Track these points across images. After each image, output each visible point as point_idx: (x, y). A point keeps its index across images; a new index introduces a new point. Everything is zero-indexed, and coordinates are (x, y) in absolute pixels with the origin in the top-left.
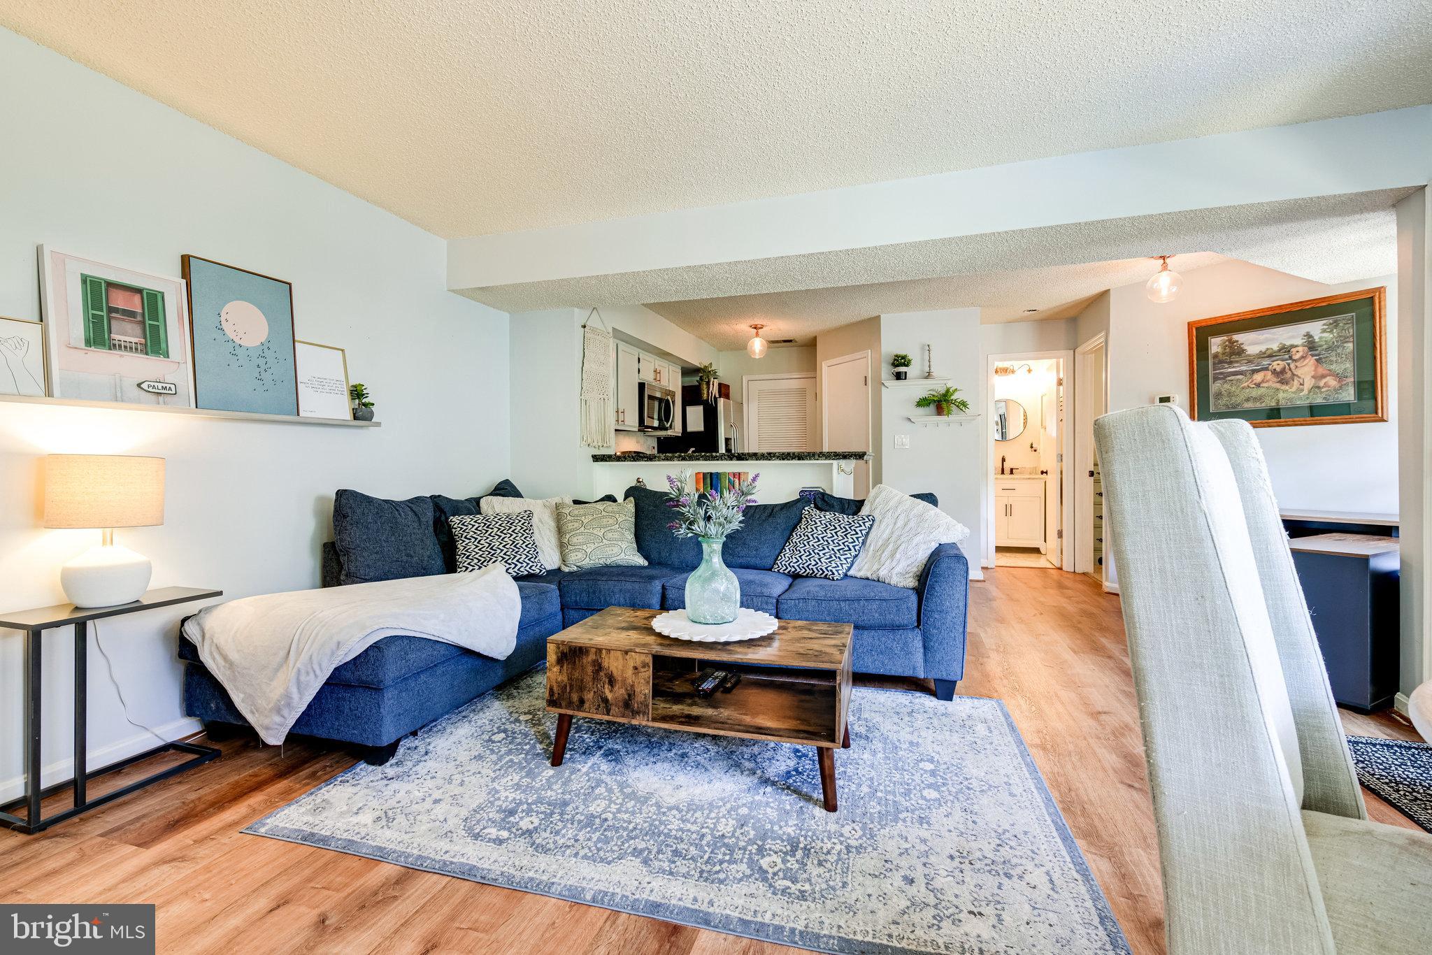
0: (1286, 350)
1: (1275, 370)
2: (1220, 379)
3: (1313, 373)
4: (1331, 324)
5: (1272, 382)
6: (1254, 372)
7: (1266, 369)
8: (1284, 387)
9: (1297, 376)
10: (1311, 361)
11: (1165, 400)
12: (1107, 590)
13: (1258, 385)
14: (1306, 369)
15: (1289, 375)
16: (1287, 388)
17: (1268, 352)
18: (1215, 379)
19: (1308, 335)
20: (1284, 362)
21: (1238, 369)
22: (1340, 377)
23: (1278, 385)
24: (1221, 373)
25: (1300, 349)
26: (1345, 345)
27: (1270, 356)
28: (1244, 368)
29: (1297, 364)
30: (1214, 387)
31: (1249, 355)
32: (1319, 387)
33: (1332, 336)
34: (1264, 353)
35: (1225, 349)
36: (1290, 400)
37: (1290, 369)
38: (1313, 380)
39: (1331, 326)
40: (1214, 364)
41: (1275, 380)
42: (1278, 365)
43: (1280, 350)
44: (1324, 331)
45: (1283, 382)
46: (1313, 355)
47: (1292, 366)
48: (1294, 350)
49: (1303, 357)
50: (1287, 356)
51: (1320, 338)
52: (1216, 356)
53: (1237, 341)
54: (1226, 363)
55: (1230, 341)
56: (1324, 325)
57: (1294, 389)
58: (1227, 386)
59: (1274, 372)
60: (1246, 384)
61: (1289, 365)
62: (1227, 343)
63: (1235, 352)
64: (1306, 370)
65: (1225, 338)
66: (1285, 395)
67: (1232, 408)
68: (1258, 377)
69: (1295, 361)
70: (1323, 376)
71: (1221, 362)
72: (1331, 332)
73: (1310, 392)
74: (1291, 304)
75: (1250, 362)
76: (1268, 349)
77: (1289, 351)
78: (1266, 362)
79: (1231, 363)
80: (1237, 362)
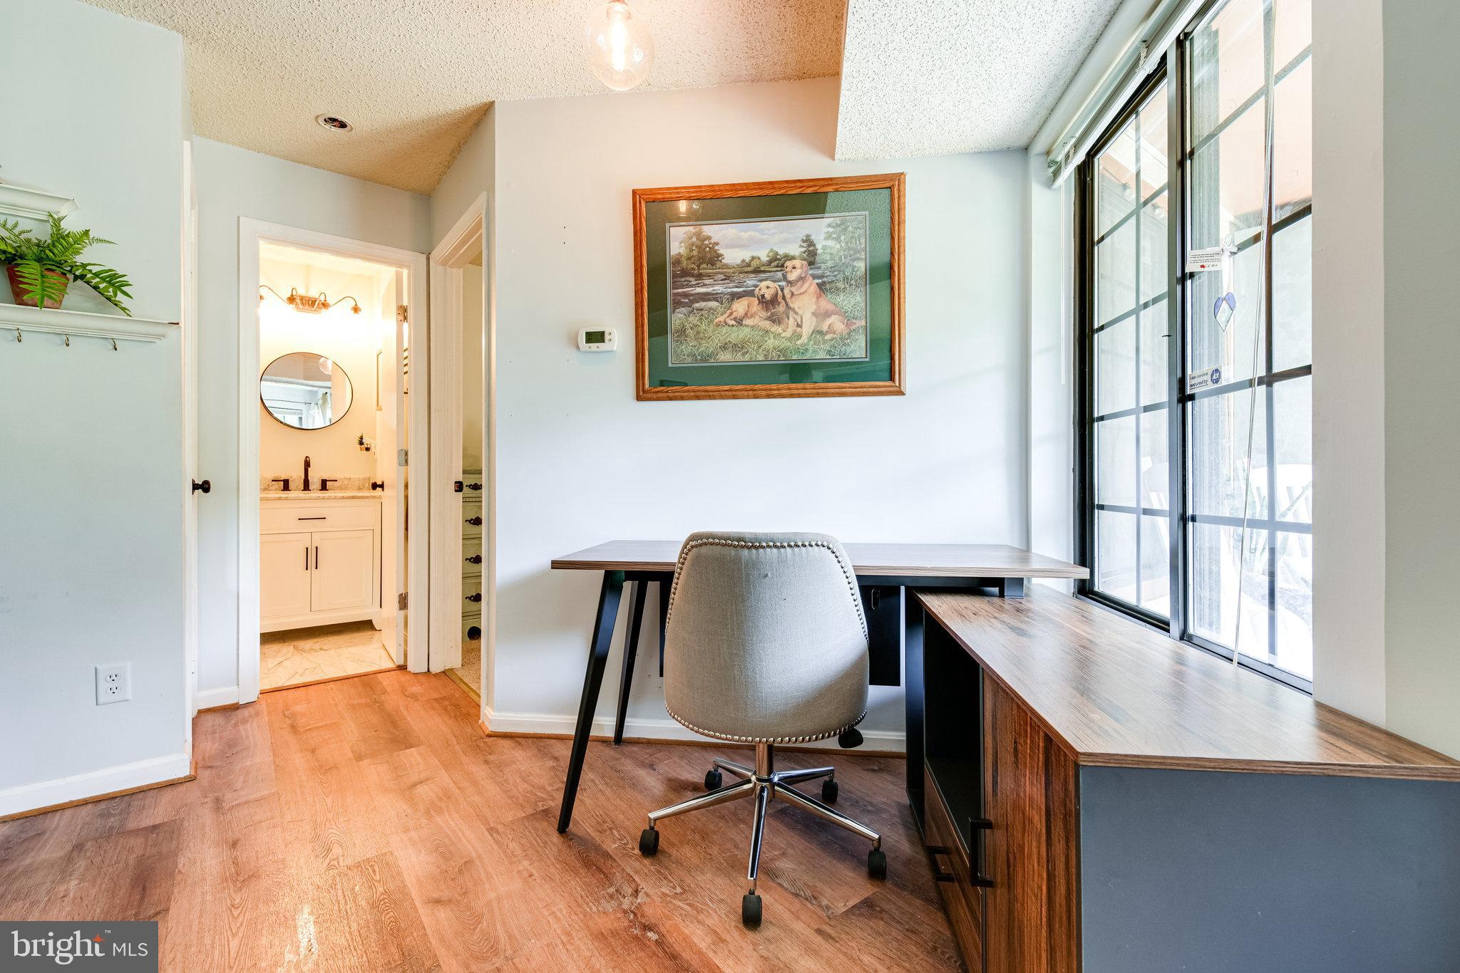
0: (778, 263)
1: (763, 296)
2: (685, 305)
3: (814, 307)
4: (838, 226)
5: (759, 319)
6: (735, 296)
7: (750, 294)
8: (776, 329)
9: (793, 310)
10: (811, 286)
11: (595, 337)
12: (491, 728)
13: (739, 322)
14: (806, 298)
15: (781, 308)
16: (780, 330)
17: (755, 264)
18: (677, 304)
19: (809, 242)
20: (776, 285)
21: (709, 290)
22: (848, 318)
23: (767, 324)
24: (686, 295)
25: (797, 263)
26: (855, 264)
27: (757, 271)
28: (719, 289)
29: (793, 289)
30: (677, 318)
31: (727, 266)
32: (821, 333)
33: (838, 246)
34: (749, 265)
35: (691, 250)
36: (783, 351)
37: (784, 298)
38: (814, 319)
39: (839, 229)
40: (674, 276)
41: (764, 314)
42: (767, 288)
43: (770, 262)
44: (829, 237)
45: (775, 320)
46: (814, 277)
47: (787, 291)
48: (789, 264)
49: (801, 279)
50: (780, 275)
51: (824, 248)
52: (677, 262)
53: (709, 238)
54: (693, 275)
55: (698, 235)
56: (829, 226)
57: (788, 334)
58: (693, 319)
59: (762, 299)
60: (721, 319)
61: (782, 290)
62: (694, 239)
63: (707, 258)
64: (805, 304)
65: (691, 228)
66: (777, 343)
67: (703, 360)
68: (740, 307)
69: (790, 283)
70: (827, 315)
71: (685, 273)
72: (838, 239)
73: (810, 339)
74: (787, 182)
75: (727, 278)
76: (753, 258)
77: (783, 266)
78: (750, 281)
79: (700, 276)
80: (709, 276)
